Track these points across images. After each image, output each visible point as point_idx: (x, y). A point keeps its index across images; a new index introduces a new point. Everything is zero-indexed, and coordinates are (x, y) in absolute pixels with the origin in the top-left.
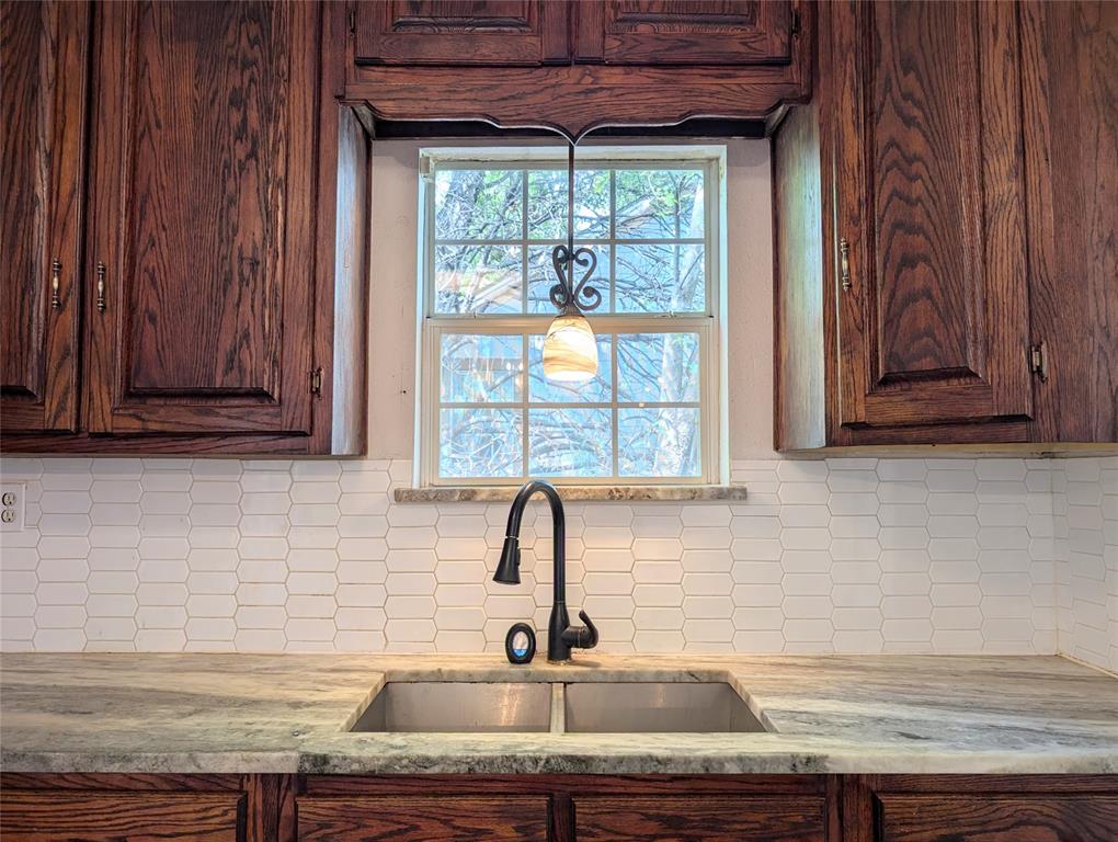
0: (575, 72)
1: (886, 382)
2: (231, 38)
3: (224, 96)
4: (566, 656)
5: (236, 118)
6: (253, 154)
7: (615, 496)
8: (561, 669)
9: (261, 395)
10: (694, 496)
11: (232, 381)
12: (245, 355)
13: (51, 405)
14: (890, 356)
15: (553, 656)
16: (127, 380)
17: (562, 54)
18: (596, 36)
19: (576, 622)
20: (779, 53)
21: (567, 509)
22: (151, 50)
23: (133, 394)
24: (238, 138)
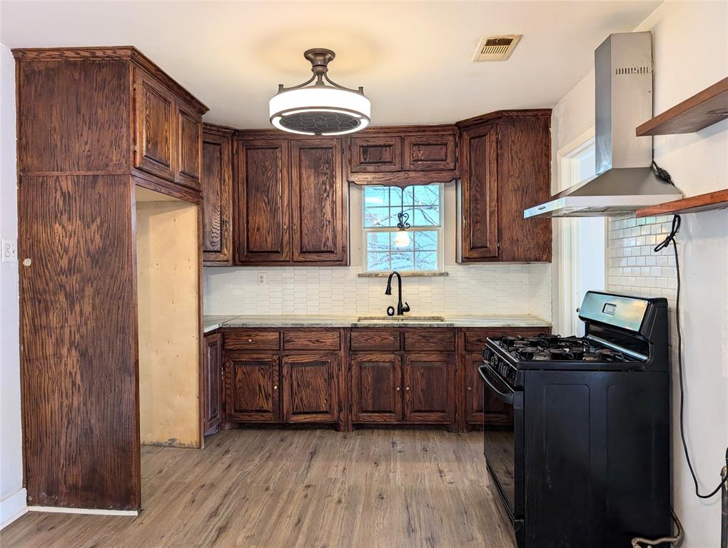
0: (403, 173)
1: (472, 248)
2: (322, 168)
3: (321, 182)
4: (402, 314)
5: (324, 187)
6: (328, 196)
7: (414, 275)
8: (401, 316)
9: (332, 252)
10: (434, 275)
11: (325, 249)
12: (328, 243)
13: (285, 255)
14: (473, 243)
15: (399, 314)
16: (301, 249)
17: (400, 169)
18: (408, 165)
19: (405, 306)
20: (453, 168)
21: (402, 279)
22: (303, 171)
23: (302, 252)
24: (325, 192)
